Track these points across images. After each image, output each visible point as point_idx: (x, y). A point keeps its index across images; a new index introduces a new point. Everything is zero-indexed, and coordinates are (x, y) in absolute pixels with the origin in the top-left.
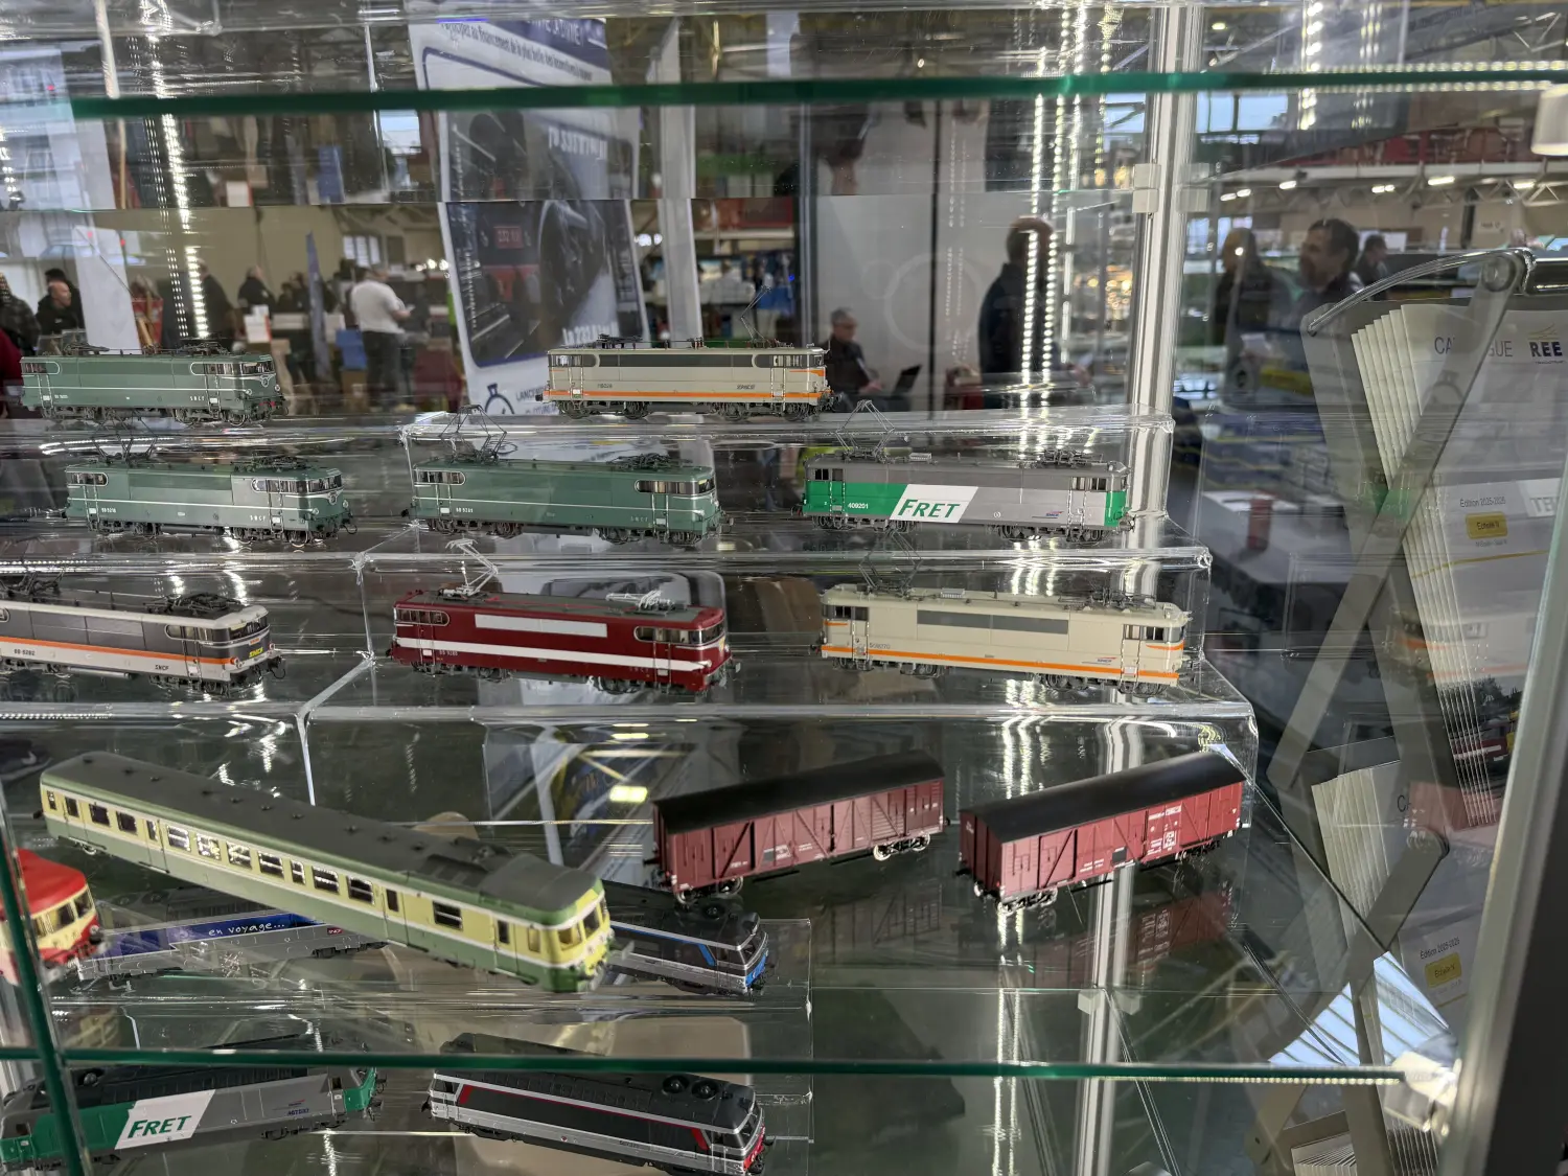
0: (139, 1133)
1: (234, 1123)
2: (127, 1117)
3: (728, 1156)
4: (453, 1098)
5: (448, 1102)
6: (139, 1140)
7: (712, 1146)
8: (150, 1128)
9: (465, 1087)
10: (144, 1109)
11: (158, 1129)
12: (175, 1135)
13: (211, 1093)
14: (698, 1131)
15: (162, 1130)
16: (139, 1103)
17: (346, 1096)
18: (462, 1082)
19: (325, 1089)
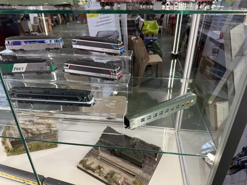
0: (15, 70)
1: (31, 70)
2: (13, 66)
3: (114, 75)
4: (68, 68)
5: (67, 69)
6: (16, 71)
7: (112, 73)
8: (17, 69)
9: (70, 65)
10: (16, 65)
11: (19, 69)
12: (21, 71)
13: (27, 64)
14: (109, 70)
15: (19, 70)
16: (15, 64)
17: (50, 67)
18: (69, 64)
19: (46, 65)
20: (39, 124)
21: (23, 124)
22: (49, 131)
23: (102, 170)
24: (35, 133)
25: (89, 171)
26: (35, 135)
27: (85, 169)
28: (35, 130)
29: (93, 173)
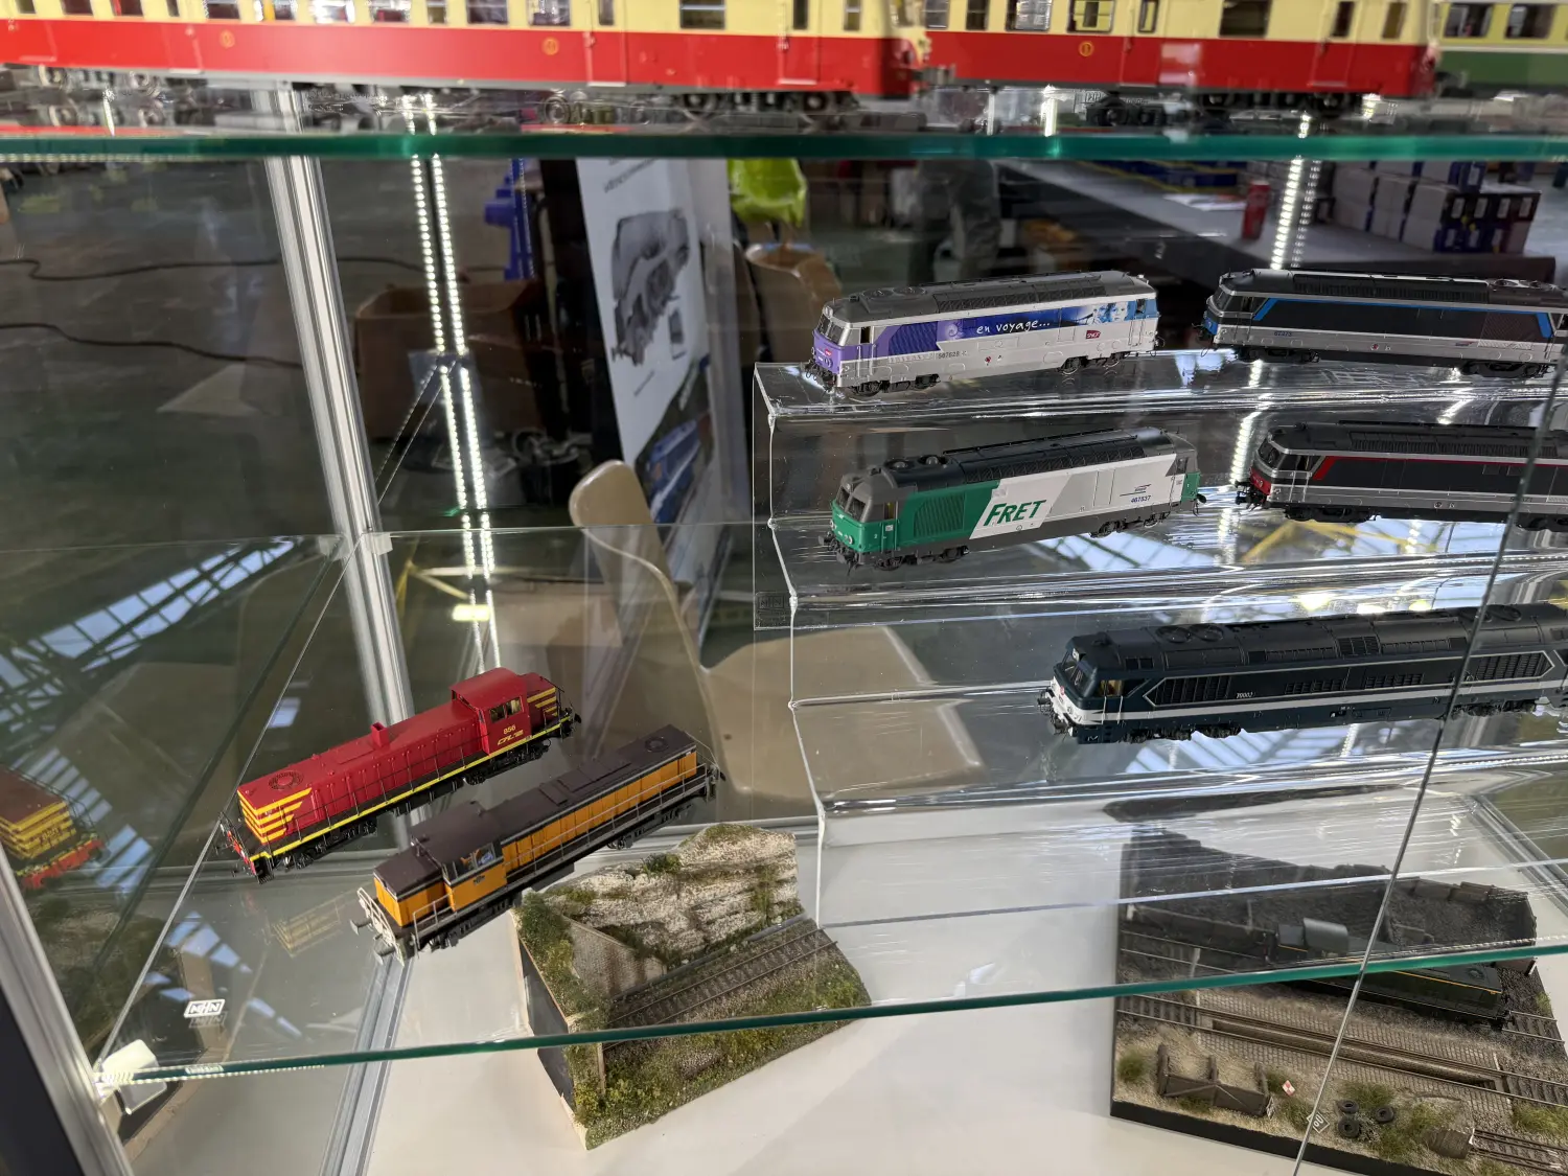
0: (995, 519)
2: (990, 498)
6: (991, 529)
8: (1006, 514)
12: (1024, 524)
15: (1016, 518)
16: (1004, 482)
20: (701, 876)
21: (615, 894)
22: (757, 917)
23: (1292, 1089)
24: (682, 945)
25: (1223, 1117)
26: (678, 963)
27: (1184, 1106)
28: (683, 923)
29: (1252, 1125)
